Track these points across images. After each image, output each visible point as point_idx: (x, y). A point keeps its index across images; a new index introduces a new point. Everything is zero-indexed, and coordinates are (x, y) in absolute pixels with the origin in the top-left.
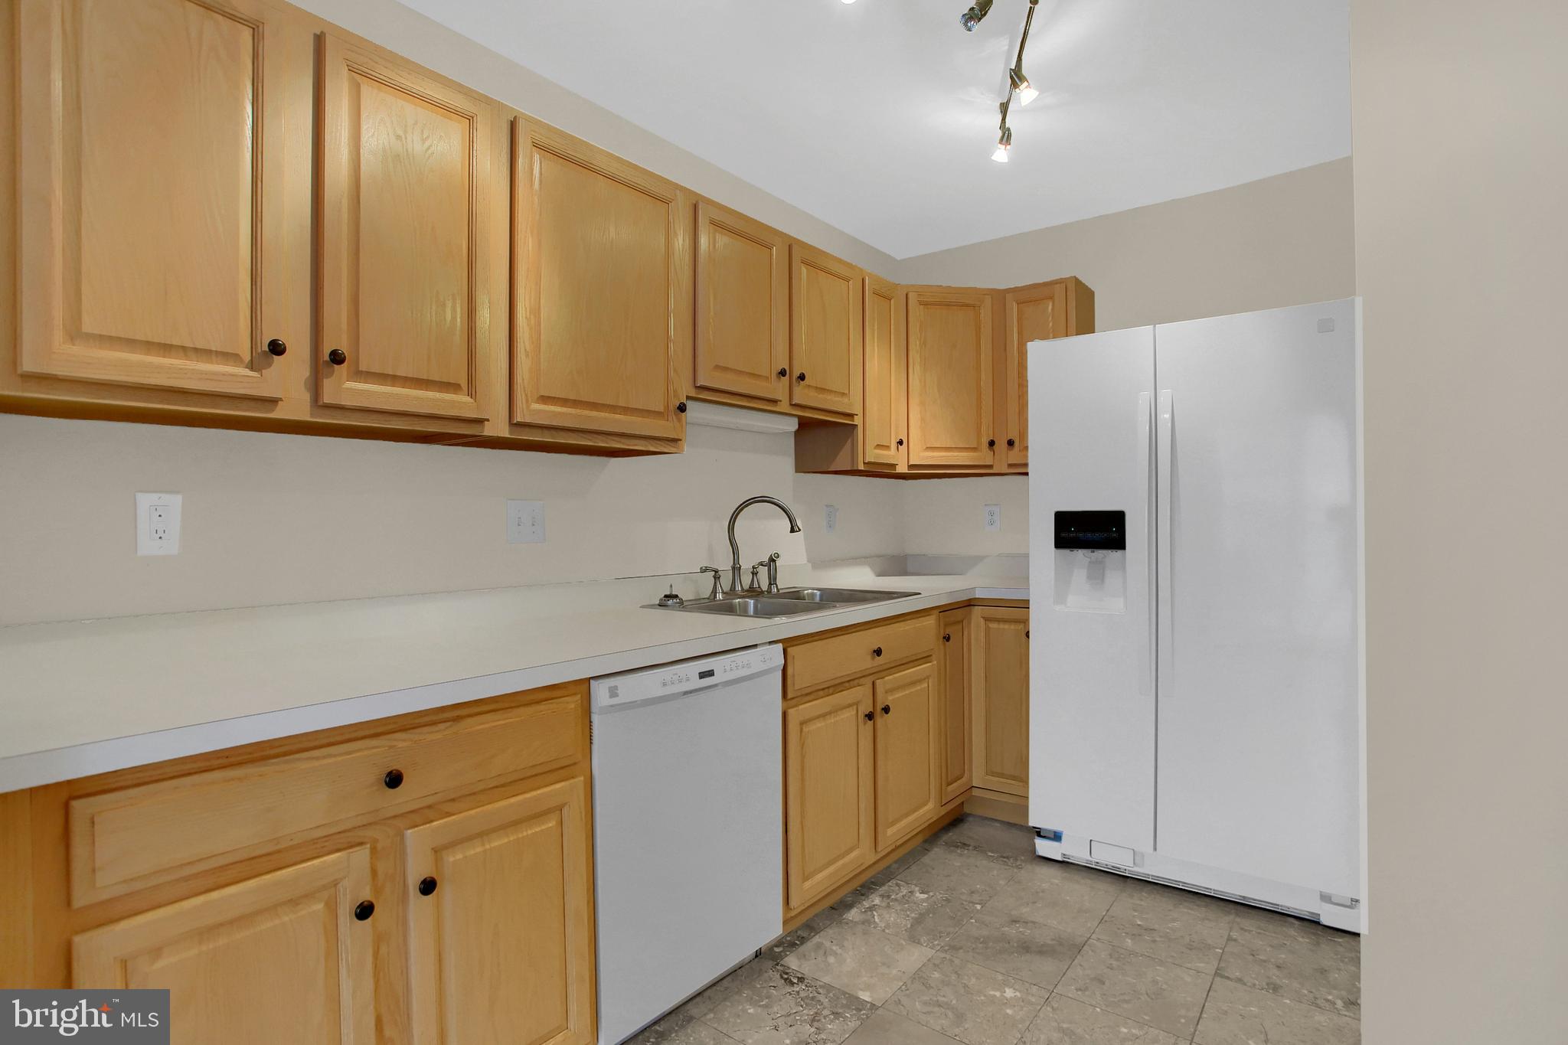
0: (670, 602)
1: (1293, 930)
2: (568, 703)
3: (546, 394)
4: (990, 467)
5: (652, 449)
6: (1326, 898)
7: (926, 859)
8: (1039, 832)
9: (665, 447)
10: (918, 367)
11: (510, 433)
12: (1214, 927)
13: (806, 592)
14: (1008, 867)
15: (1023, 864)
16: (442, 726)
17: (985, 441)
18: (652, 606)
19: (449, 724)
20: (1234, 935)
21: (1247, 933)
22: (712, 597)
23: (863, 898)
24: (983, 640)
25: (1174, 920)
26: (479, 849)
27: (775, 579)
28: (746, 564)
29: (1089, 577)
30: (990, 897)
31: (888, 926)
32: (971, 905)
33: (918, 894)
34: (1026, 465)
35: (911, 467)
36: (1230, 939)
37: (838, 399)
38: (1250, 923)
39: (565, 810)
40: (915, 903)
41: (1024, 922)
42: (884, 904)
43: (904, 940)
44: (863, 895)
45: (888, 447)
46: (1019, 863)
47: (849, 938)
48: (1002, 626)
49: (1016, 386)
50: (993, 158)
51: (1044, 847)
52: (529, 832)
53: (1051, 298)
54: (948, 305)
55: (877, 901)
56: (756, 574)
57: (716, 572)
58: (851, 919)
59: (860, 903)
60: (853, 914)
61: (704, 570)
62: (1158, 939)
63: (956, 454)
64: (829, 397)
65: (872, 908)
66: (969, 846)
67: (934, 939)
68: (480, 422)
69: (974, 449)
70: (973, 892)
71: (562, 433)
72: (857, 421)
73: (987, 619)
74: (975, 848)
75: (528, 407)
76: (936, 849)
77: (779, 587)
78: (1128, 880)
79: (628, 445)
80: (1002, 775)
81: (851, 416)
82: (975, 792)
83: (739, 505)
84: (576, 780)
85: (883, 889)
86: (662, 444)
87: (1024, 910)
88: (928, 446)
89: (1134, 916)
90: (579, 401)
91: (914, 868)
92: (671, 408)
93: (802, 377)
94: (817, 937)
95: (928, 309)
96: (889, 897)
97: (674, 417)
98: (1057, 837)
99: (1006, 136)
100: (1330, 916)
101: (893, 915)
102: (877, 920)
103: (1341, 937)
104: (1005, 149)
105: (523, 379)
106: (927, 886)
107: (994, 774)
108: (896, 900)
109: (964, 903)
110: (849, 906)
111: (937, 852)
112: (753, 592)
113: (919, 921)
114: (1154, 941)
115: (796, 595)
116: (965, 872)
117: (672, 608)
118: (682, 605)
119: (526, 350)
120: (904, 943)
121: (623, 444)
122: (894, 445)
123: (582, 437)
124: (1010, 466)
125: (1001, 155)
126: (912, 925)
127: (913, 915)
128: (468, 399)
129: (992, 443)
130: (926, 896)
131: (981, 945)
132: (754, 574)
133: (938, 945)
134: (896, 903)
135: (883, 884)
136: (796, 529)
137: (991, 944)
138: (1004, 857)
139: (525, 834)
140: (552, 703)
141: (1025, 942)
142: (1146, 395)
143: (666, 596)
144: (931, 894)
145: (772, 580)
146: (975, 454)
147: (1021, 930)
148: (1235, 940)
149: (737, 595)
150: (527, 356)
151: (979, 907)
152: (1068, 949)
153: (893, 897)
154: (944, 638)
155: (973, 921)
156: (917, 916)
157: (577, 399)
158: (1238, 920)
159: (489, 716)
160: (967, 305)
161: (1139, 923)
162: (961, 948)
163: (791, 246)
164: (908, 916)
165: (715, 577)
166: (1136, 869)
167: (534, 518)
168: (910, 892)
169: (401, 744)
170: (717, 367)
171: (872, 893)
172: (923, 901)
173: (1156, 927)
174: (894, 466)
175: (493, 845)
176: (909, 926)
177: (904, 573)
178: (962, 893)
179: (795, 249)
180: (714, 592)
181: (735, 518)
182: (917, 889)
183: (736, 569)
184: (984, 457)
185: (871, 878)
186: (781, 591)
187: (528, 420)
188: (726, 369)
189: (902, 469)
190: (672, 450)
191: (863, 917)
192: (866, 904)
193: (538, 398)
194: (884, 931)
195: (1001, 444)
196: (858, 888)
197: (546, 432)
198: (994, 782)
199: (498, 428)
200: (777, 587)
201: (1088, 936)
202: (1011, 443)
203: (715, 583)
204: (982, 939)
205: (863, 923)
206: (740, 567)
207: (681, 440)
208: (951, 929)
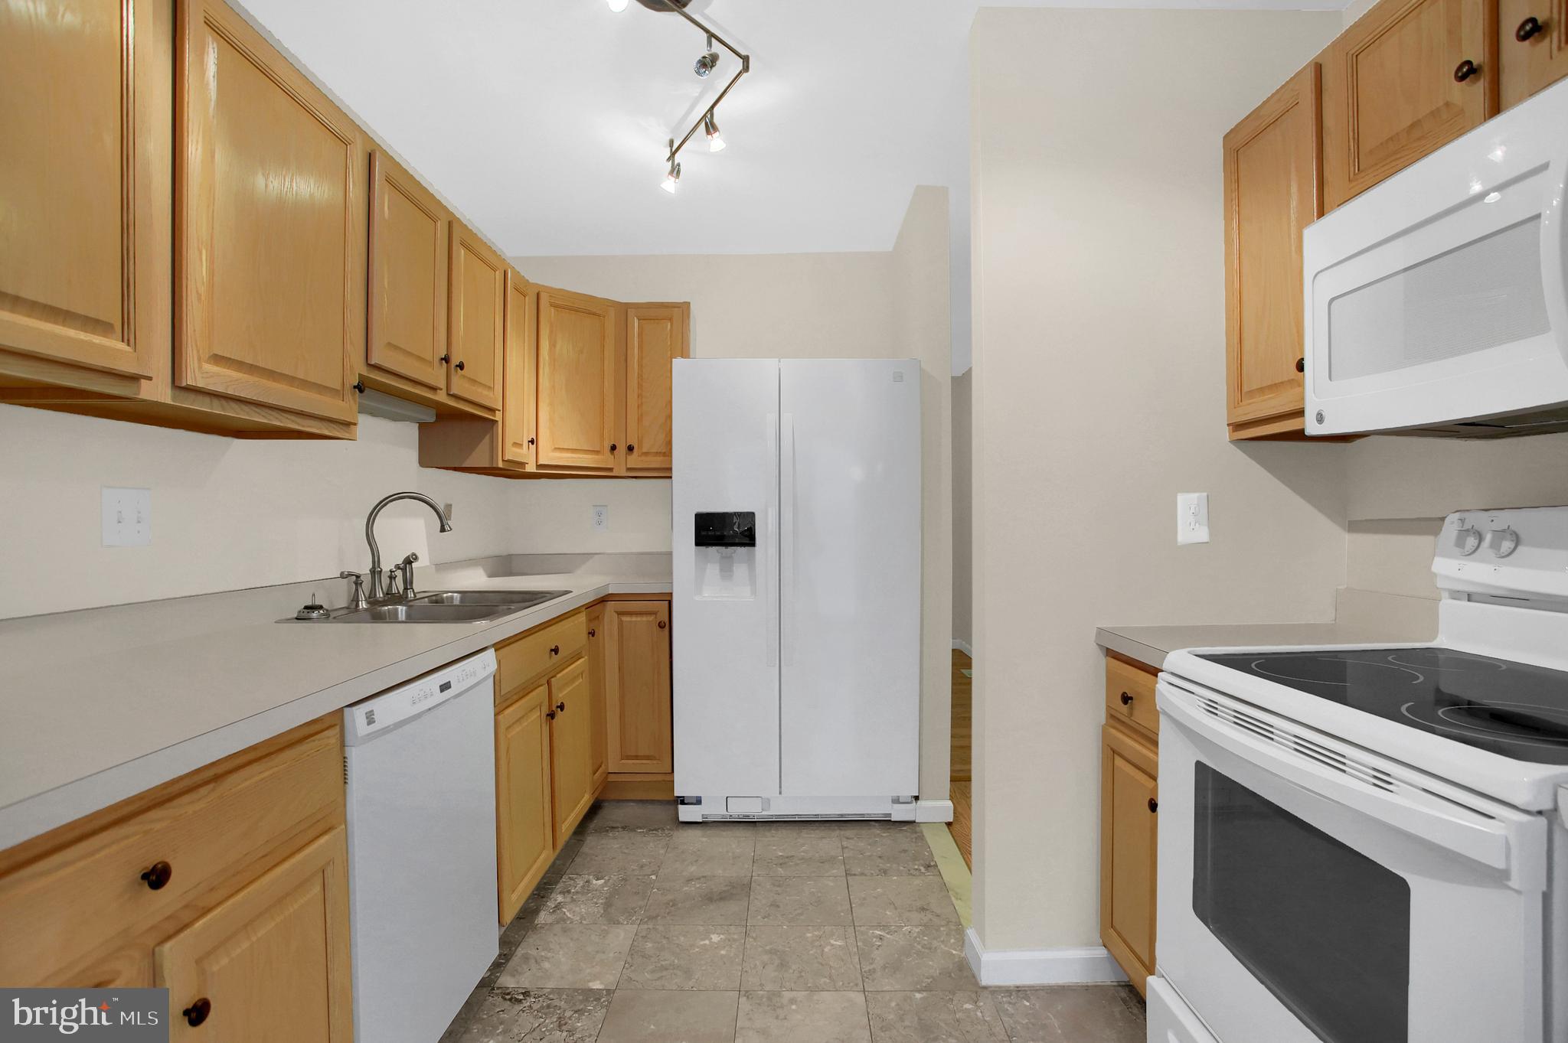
0: (315, 614)
1: (876, 830)
2: (328, 738)
3: (220, 353)
4: (611, 470)
5: (327, 433)
6: (896, 801)
7: (585, 849)
8: (682, 801)
9: (338, 432)
10: (547, 370)
11: (174, 398)
12: (828, 843)
13: (445, 595)
14: (659, 838)
15: (672, 833)
16: (203, 791)
17: (607, 448)
18: (288, 620)
19: (211, 786)
20: (845, 844)
21: (851, 841)
22: (353, 606)
23: (544, 899)
24: (616, 633)
25: (803, 845)
26: (245, 945)
27: (411, 583)
28: (387, 566)
29: (721, 570)
30: (659, 866)
31: (582, 918)
32: (646, 877)
33: (594, 882)
34: (670, 469)
35: (539, 466)
36: (843, 848)
37: (485, 392)
38: (850, 832)
39: (329, 872)
40: (596, 890)
41: (697, 879)
42: (568, 899)
43: (604, 925)
44: (542, 897)
45: (520, 445)
46: (667, 832)
47: (553, 940)
48: (634, 619)
49: (636, 397)
50: (662, 186)
51: (686, 813)
52: (296, 906)
53: (671, 319)
54: (577, 310)
55: (560, 898)
56: (395, 578)
57: (358, 577)
58: (543, 922)
59: (544, 905)
60: (543, 917)
61: (343, 576)
62: (799, 862)
63: (581, 456)
64: (480, 390)
65: (558, 907)
66: (618, 827)
67: (630, 916)
68: (135, 378)
69: (597, 452)
70: (642, 867)
71: (233, 405)
72: (498, 417)
73: (620, 614)
74: (624, 828)
75: (200, 367)
76: (589, 838)
77: (415, 591)
78: (757, 824)
79: (303, 426)
80: (636, 757)
81: (492, 410)
82: (612, 778)
83: (378, 502)
84: (338, 830)
85: (560, 886)
86: (335, 426)
87: (692, 869)
88: (557, 447)
89: (775, 850)
90: (256, 366)
91: (578, 860)
92: (348, 386)
93: (461, 366)
94: (519, 949)
95: (558, 311)
96: (569, 892)
97: (351, 398)
98: (698, 801)
99: (676, 171)
100: (899, 813)
101: (582, 907)
102: (569, 915)
103: (904, 826)
104: (675, 182)
105: (195, 331)
106: (600, 872)
107: (628, 758)
108: (577, 892)
109: (640, 877)
110: (536, 912)
111: (591, 841)
112: (393, 598)
113: (608, 905)
114: (797, 864)
115: (437, 600)
116: (626, 851)
117: (318, 620)
118: (328, 616)
119: (197, 292)
120: (606, 928)
121: (299, 424)
122: (525, 444)
123: (254, 411)
124: (629, 469)
125: (670, 185)
126: (604, 911)
127: (601, 901)
128: (122, 346)
129: (613, 448)
130: (603, 881)
131: (673, 908)
132: (392, 578)
133: (636, 919)
134: (580, 896)
135: (558, 882)
136: (447, 527)
137: (680, 905)
138: (653, 830)
139: (291, 910)
140: (314, 741)
141: (707, 895)
142: (772, 417)
143: (306, 608)
144: (607, 878)
145: (408, 583)
146: (596, 457)
147: (698, 886)
148: (847, 847)
149: (380, 602)
150: (199, 299)
151: (654, 877)
152: (738, 891)
153: (573, 891)
154: (589, 633)
155: (656, 890)
156: (604, 901)
157: (255, 364)
158: (842, 833)
159: (256, 767)
160: (594, 314)
161: (781, 854)
162: (657, 916)
163: (452, 224)
164: (597, 904)
165: (356, 583)
166: (764, 813)
167: (139, 512)
168: (587, 882)
169: (158, 826)
170: (389, 344)
171: (551, 893)
172: (602, 886)
173: (793, 853)
174: (523, 464)
175: (259, 935)
176: (602, 912)
177: (509, 573)
178: (633, 870)
179: (455, 226)
180: (356, 600)
181: (376, 515)
182: (591, 877)
183: (375, 571)
184: (605, 460)
185: (543, 878)
186: (418, 596)
187: (200, 384)
188: (396, 348)
189: (531, 468)
190: (347, 435)
191: (554, 917)
192: (551, 904)
193: (210, 357)
194: (581, 922)
195: (622, 449)
196: (535, 892)
197: (216, 402)
198: (630, 765)
199: (157, 391)
200: (413, 591)
201: (750, 875)
202: (630, 449)
203: (357, 590)
204: (671, 904)
205: (558, 923)
206: (381, 571)
207: (355, 424)
208: (641, 903)
